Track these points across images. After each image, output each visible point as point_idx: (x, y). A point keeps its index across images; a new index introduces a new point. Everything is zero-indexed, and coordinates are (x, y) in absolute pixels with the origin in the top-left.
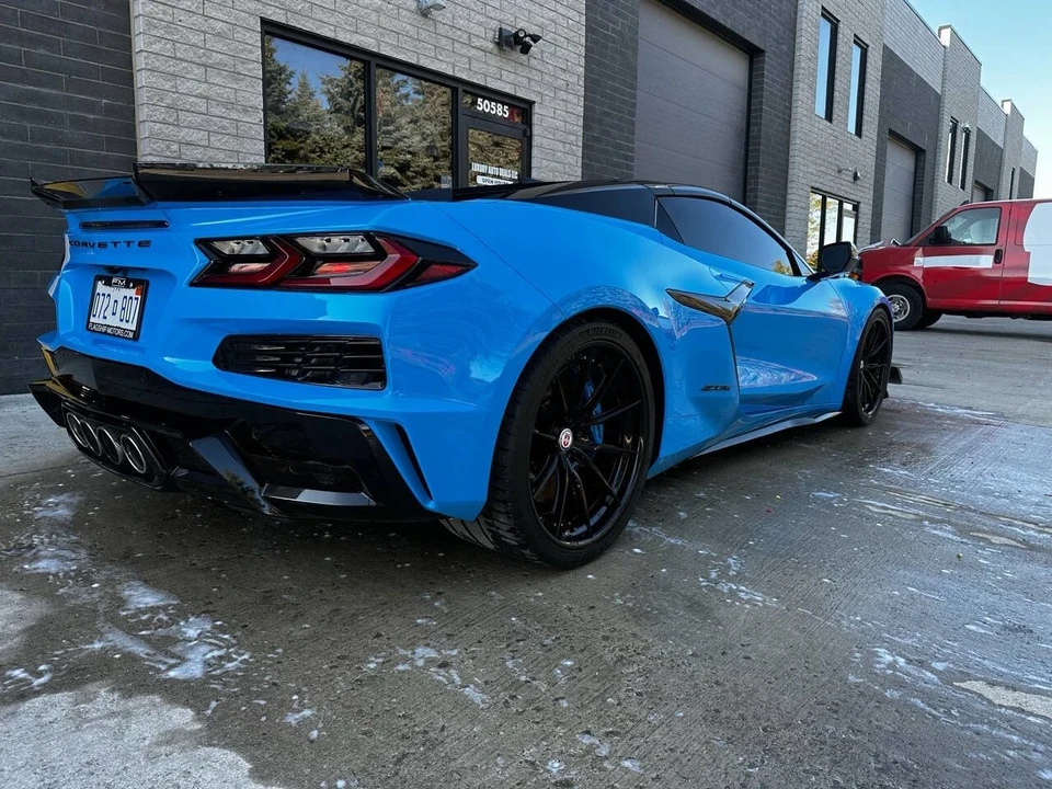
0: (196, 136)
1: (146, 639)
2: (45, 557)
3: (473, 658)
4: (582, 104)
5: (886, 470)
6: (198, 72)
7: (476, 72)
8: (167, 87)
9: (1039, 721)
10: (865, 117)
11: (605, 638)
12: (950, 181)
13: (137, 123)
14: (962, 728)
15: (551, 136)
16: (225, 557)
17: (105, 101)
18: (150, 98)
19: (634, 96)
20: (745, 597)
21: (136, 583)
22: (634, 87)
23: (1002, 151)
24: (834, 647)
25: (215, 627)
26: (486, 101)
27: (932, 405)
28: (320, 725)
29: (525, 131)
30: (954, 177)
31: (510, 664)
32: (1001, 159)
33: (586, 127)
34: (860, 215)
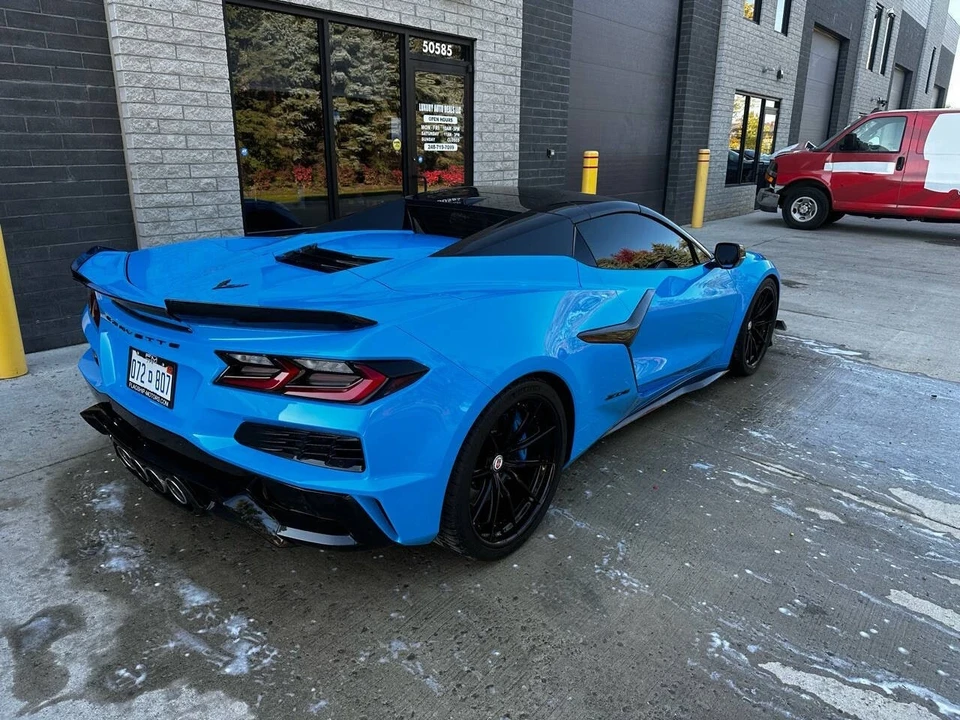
0: (172, 111)
1: (204, 638)
2: (114, 555)
3: (431, 651)
4: (520, 35)
5: (756, 434)
6: (169, 50)
7: (421, 18)
8: (142, 69)
9: (808, 698)
10: (792, 15)
11: (524, 629)
12: (871, 68)
13: (118, 104)
14: (754, 706)
15: (492, 70)
16: (247, 550)
17: (89, 86)
18: (129, 81)
19: (570, 21)
20: (626, 584)
21: (186, 581)
22: (570, 12)
23: (924, 31)
24: (682, 632)
25: (249, 624)
26: (431, 43)
27: (811, 343)
28: (333, 714)
29: (467, 68)
30: (875, 63)
31: (457, 655)
32: (923, 39)
33: (524, 56)
34: (782, 111)
